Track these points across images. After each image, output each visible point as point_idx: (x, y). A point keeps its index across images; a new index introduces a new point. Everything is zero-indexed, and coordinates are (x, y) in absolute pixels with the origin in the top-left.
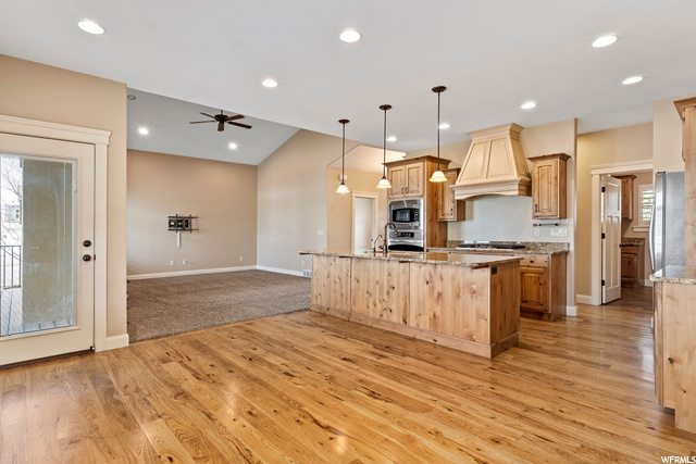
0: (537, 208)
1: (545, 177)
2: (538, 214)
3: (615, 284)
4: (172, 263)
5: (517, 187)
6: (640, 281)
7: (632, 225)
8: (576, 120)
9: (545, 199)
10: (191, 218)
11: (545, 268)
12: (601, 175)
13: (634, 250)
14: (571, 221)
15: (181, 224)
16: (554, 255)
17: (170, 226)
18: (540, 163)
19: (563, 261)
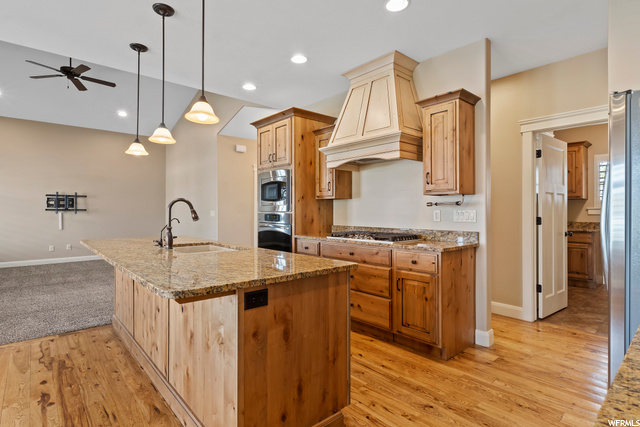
0: (429, 177)
1: (440, 128)
2: (430, 187)
3: (559, 287)
4: (51, 248)
5: (397, 146)
6: (597, 278)
7: (587, 206)
8: (488, 42)
9: (440, 163)
10: (76, 196)
11: (432, 274)
12: (534, 133)
13: (588, 238)
14: (481, 198)
15: (64, 203)
16: (446, 252)
17: (49, 205)
18: (433, 109)
19: (469, 260)
